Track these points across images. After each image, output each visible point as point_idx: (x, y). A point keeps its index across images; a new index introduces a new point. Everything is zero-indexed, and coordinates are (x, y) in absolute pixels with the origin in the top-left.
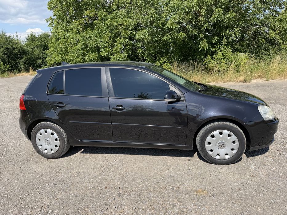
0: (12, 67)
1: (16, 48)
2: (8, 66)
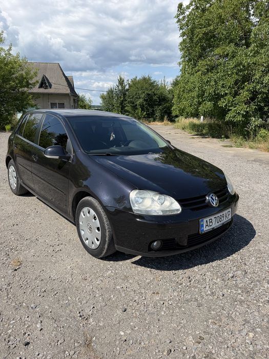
0: (148, 114)
1: (157, 94)
2: (145, 113)
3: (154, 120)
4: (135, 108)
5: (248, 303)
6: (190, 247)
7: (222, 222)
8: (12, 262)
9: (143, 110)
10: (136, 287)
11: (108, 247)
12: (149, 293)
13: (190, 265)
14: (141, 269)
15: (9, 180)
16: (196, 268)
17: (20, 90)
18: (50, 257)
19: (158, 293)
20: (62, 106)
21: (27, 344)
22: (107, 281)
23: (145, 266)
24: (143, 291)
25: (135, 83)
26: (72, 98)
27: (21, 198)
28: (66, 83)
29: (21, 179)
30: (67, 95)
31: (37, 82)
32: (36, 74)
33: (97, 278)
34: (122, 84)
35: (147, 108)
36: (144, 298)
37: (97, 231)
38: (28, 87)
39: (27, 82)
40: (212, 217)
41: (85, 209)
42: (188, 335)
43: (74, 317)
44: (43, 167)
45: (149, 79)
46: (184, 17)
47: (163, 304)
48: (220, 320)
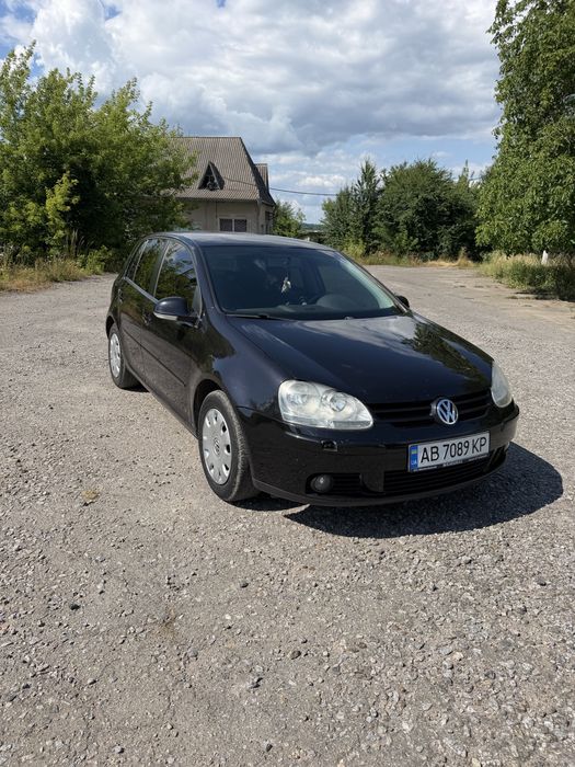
0: (423, 244)
1: (446, 200)
2: (416, 240)
3: (436, 257)
4: (394, 229)
5: (479, 608)
6: (388, 496)
7: (463, 457)
8: (84, 493)
9: (411, 233)
10: (278, 553)
11: (242, 481)
12: (297, 566)
13: (393, 533)
14: (296, 526)
15: (110, 359)
16: (401, 540)
17: (162, 192)
18: (148, 491)
19: (313, 569)
20: (241, 226)
21: (75, 607)
22: (230, 538)
23: (306, 525)
24: (288, 561)
25: (399, 177)
26: (263, 211)
27: (127, 393)
28: (252, 179)
29: (128, 359)
30: (253, 203)
31: (195, 177)
32: (192, 160)
33: (216, 532)
34: (371, 178)
35: (420, 229)
36: (284, 572)
37: (226, 451)
38: (177, 188)
39: (177, 177)
40: (440, 444)
41: (211, 413)
42: (341, 636)
43: (159, 584)
44: (176, 349)
45: (431, 167)
46: (511, 29)
47: (316, 585)
48: (410, 625)
